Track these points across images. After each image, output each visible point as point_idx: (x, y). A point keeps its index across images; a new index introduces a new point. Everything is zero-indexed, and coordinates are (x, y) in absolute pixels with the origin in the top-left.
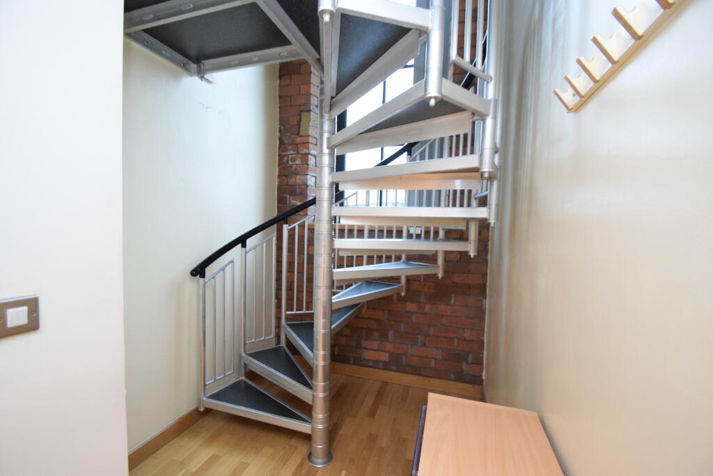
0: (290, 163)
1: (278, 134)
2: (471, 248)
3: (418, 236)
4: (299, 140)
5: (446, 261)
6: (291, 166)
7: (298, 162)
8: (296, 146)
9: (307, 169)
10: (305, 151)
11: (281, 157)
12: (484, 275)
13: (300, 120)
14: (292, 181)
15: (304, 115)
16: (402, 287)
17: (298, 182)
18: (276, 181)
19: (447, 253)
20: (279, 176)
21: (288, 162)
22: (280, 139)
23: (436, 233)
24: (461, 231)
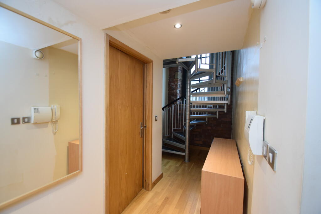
0: (172, 86)
1: (168, 78)
2: (225, 110)
3: (211, 107)
4: (175, 80)
5: (219, 114)
6: (172, 87)
7: (174, 86)
8: (174, 82)
9: (177, 88)
10: (176, 83)
11: (169, 85)
12: (231, 119)
13: (175, 74)
14: (172, 92)
15: (176, 73)
16: (206, 122)
17: (175, 92)
18: (168, 92)
19: (219, 112)
20: (169, 91)
21: (171, 86)
22: (169, 79)
23: (216, 106)
24: (223, 106)
